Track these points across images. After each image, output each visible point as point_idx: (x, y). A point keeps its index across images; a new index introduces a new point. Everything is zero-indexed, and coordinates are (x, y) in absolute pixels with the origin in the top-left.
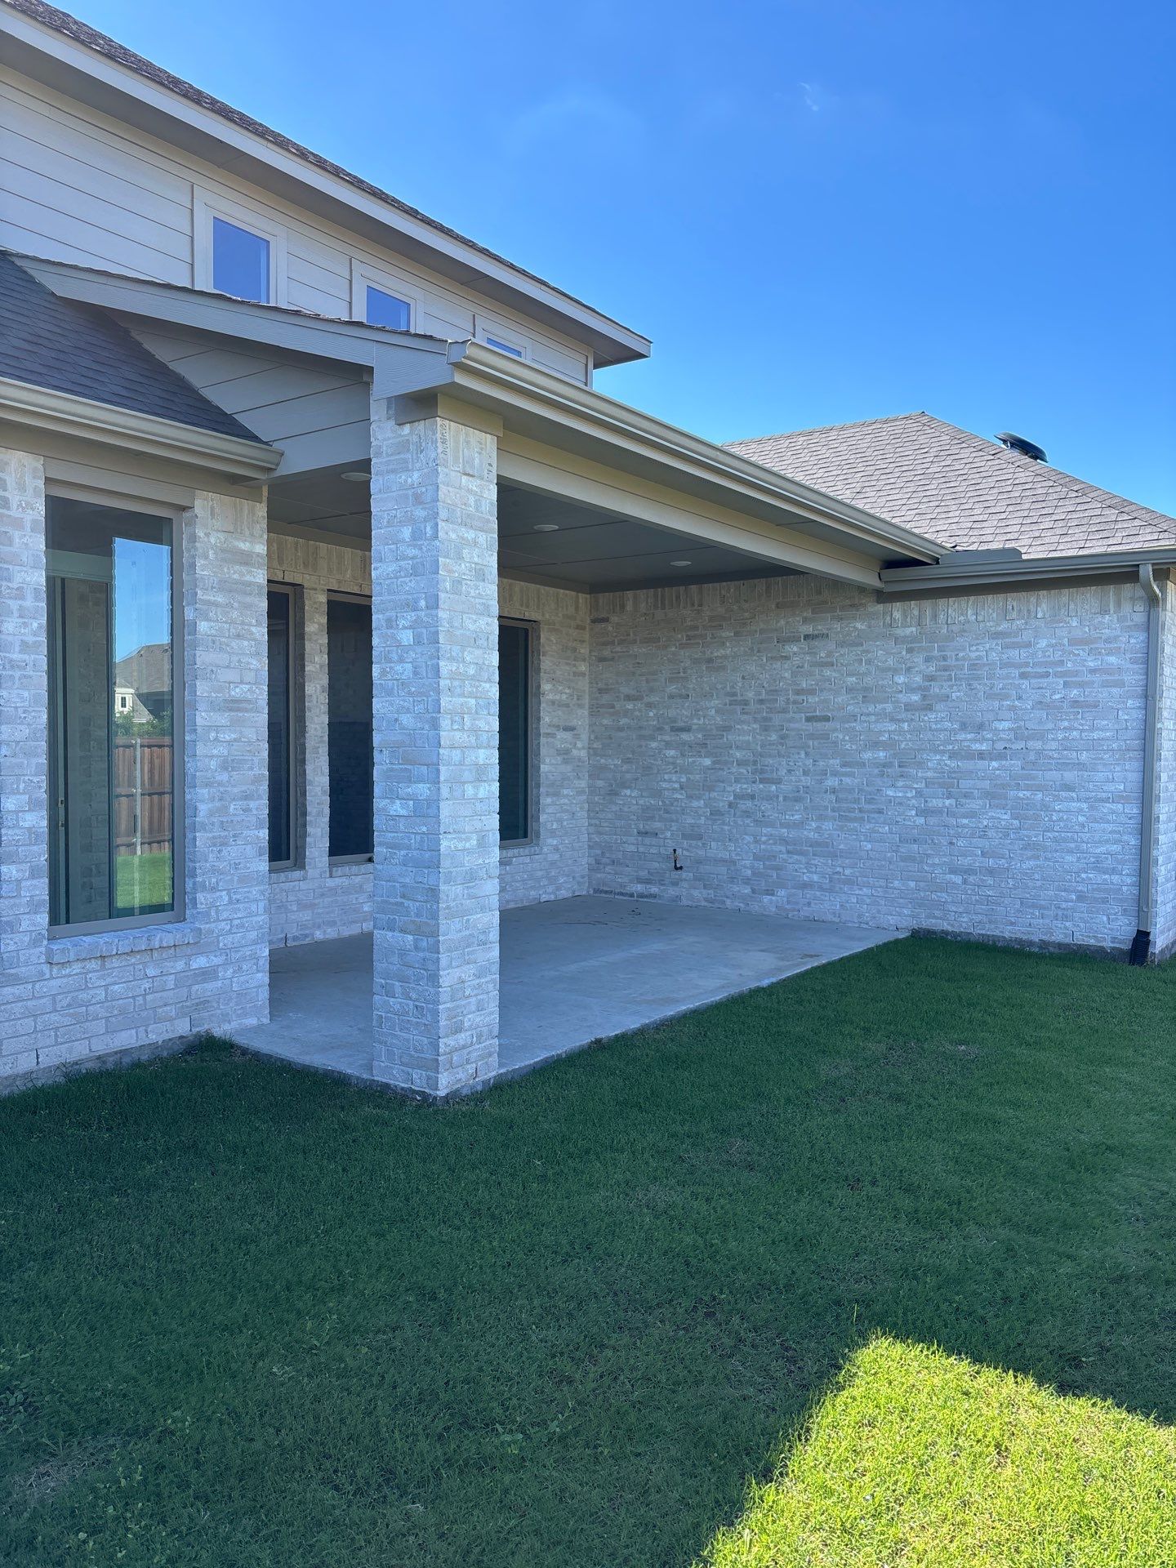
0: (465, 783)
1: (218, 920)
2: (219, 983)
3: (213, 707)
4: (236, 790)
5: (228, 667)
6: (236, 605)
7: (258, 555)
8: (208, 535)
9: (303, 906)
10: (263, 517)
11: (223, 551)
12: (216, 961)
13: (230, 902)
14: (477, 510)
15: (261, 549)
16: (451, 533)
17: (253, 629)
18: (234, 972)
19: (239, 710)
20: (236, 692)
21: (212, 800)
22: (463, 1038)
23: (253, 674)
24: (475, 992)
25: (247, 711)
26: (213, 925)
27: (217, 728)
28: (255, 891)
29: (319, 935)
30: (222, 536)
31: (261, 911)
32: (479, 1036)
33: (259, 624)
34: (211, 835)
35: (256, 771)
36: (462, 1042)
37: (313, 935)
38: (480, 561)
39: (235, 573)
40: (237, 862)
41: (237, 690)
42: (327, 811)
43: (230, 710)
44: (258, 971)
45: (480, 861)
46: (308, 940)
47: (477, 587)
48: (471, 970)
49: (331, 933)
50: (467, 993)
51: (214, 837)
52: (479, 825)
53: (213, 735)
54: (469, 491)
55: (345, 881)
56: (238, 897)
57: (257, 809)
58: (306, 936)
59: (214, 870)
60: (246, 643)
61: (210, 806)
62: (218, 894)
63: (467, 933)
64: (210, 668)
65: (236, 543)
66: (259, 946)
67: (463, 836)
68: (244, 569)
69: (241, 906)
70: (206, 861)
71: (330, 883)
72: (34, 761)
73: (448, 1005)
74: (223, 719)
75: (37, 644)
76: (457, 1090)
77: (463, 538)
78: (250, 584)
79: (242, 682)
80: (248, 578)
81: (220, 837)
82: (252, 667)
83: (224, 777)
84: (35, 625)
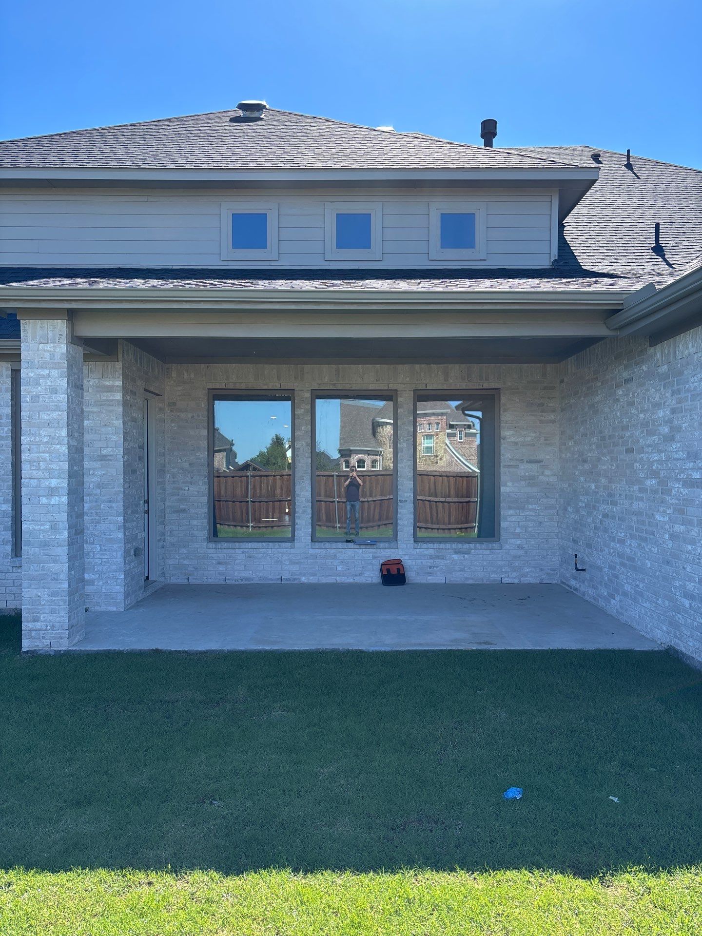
0: (39, 496)
1: (94, 558)
2: (95, 588)
3: (92, 459)
4: (104, 498)
5: (100, 440)
6: (104, 411)
7: (117, 386)
8: (89, 381)
9: (293, 563)
10: (120, 368)
11: (97, 387)
12: (93, 577)
13: (101, 550)
14: (51, 359)
15: (119, 383)
16: (30, 374)
17: (114, 422)
18: (103, 583)
19: (106, 460)
20: (105, 452)
21: (92, 502)
22: (38, 625)
23: (114, 443)
24: (48, 604)
25: (111, 460)
26: (92, 560)
27: (94, 469)
28: (115, 546)
29: (304, 580)
30: (96, 381)
31: (119, 556)
32: (53, 627)
33: (117, 419)
34: (91, 518)
35: (116, 489)
37: (300, 579)
38: (53, 384)
39: (105, 396)
40: (105, 531)
41: (105, 451)
42: (309, 511)
43: (101, 460)
44: (117, 585)
45: (53, 537)
46: (296, 582)
47: (51, 397)
48: (46, 591)
49: (313, 580)
50: (43, 603)
51: (92, 519)
52: (51, 518)
53: (91, 472)
54: (45, 351)
56: (106, 548)
57: (117, 507)
58: (295, 579)
59: (92, 535)
60: (110, 429)
61: (90, 505)
62: (94, 546)
63: (43, 572)
64: (90, 442)
65: (104, 383)
66: (117, 573)
67: (40, 523)
68: (109, 394)
69: (107, 553)
70: (88, 530)
71: (311, 551)
74: (97, 465)
75: (7, 437)
76: (35, 650)
77: (39, 375)
78: (112, 401)
79: (107, 447)
80: (111, 398)
81: (96, 519)
82: (113, 439)
83: (98, 491)
84: (6, 429)
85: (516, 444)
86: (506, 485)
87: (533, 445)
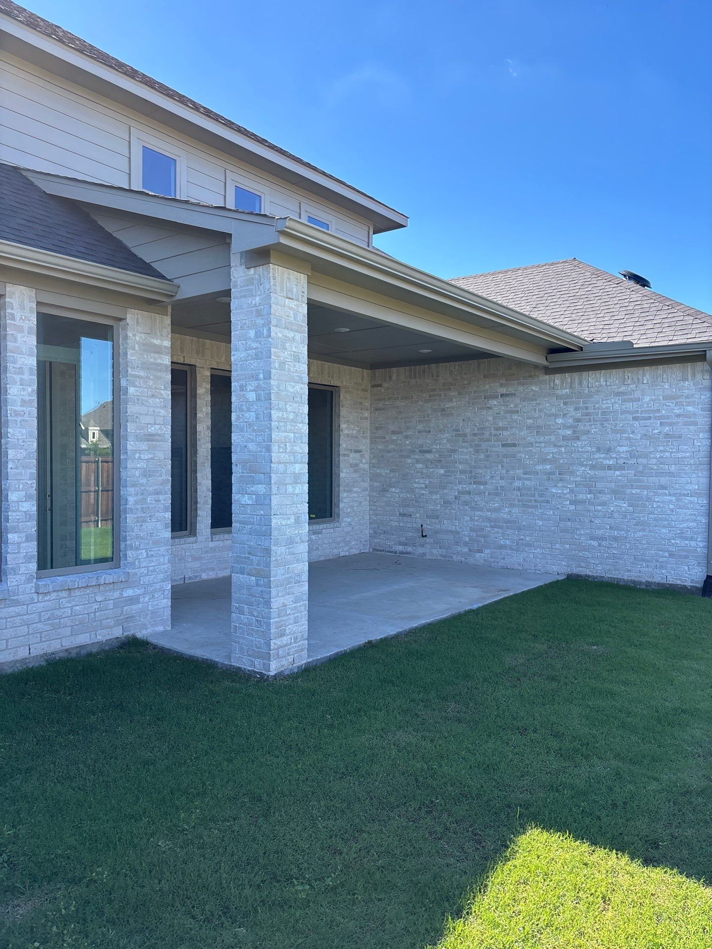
0: (286, 485)
1: (140, 567)
2: (140, 605)
3: (138, 438)
4: (151, 489)
5: (146, 415)
6: (152, 377)
7: (165, 347)
8: (134, 335)
9: (195, 559)
10: (169, 324)
11: (144, 345)
12: (138, 592)
13: (147, 556)
14: (295, 320)
15: (167, 343)
16: (278, 334)
17: (162, 392)
18: (149, 599)
19: (153, 440)
20: (152, 430)
21: (137, 494)
22: (285, 640)
23: (162, 418)
24: (293, 612)
25: (158, 441)
26: (137, 570)
27: (140, 452)
28: (162, 549)
29: (204, 576)
30: (143, 336)
31: (166, 561)
32: (296, 639)
33: (165, 389)
34: (135, 516)
35: (164, 477)
36: (285, 642)
37: (201, 576)
38: (296, 350)
39: (151, 358)
40: (151, 532)
41: (153, 428)
42: (210, 501)
43: (148, 440)
44: (164, 598)
45: (296, 532)
46: (198, 580)
47: (295, 366)
48: (290, 598)
49: (212, 575)
50: (288, 613)
51: (138, 517)
52: (295, 510)
53: (137, 455)
54: (290, 308)
55: (221, 543)
56: (152, 553)
57: (164, 500)
58: (196, 577)
59: (138, 537)
60: (158, 400)
61: (135, 498)
62: (140, 551)
63: (288, 575)
64: (136, 415)
65: (152, 340)
66: (164, 583)
67: (286, 517)
68: (156, 355)
69: (154, 559)
70: (133, 531)
71: (211, 545)
72: (29, 471)
73: (276, 620)
74: (143, 446)
75: (31, 401)
76: (282, 672)
77: (286, 337)
78: (160, 364)
79: (155, 424)
80: (159, 361)
81: (141, 517)
82: (161, 414)
83: (144, 481)
84: (30, 389)
85: (348, 435)
86: (342, 472)
87: (357, 437)
